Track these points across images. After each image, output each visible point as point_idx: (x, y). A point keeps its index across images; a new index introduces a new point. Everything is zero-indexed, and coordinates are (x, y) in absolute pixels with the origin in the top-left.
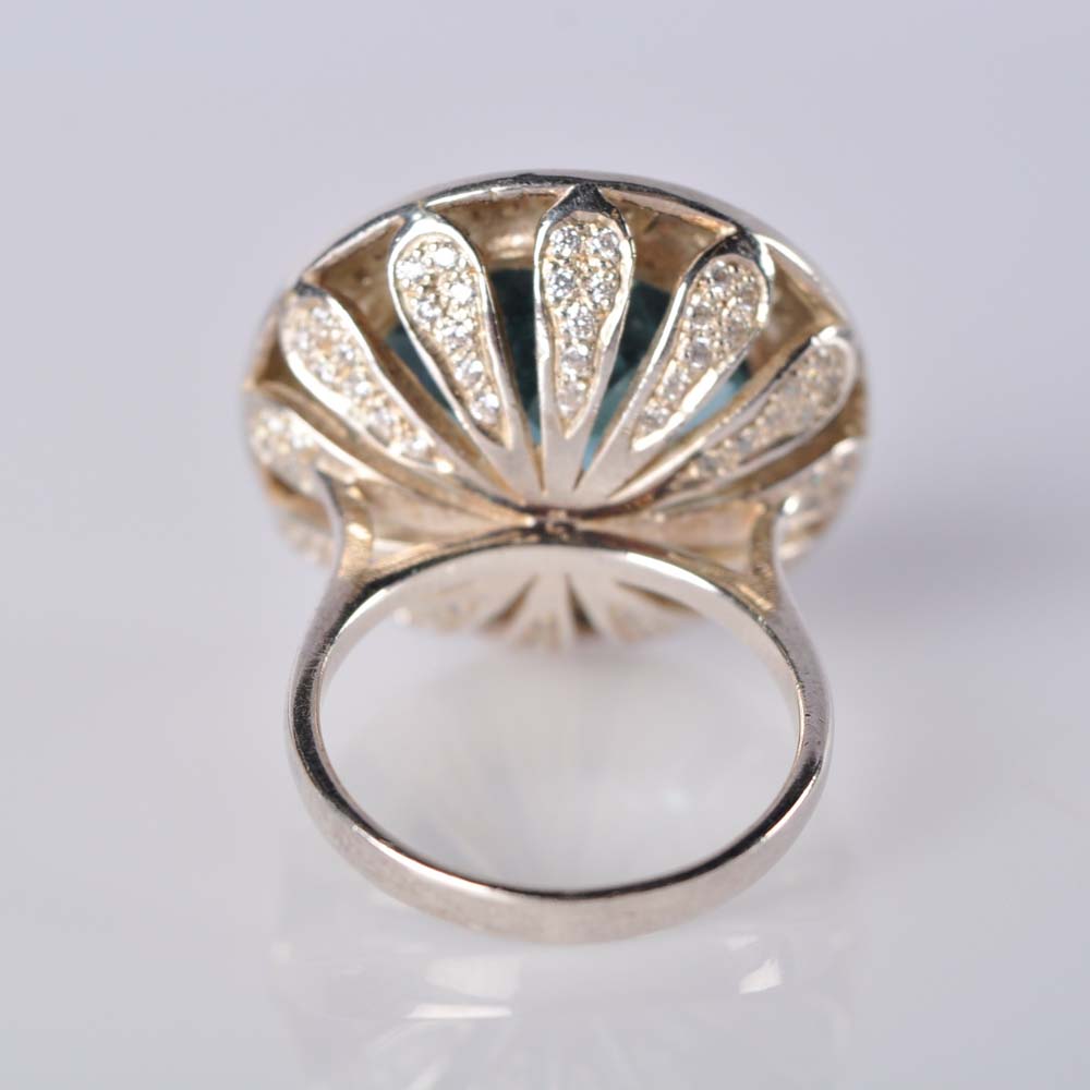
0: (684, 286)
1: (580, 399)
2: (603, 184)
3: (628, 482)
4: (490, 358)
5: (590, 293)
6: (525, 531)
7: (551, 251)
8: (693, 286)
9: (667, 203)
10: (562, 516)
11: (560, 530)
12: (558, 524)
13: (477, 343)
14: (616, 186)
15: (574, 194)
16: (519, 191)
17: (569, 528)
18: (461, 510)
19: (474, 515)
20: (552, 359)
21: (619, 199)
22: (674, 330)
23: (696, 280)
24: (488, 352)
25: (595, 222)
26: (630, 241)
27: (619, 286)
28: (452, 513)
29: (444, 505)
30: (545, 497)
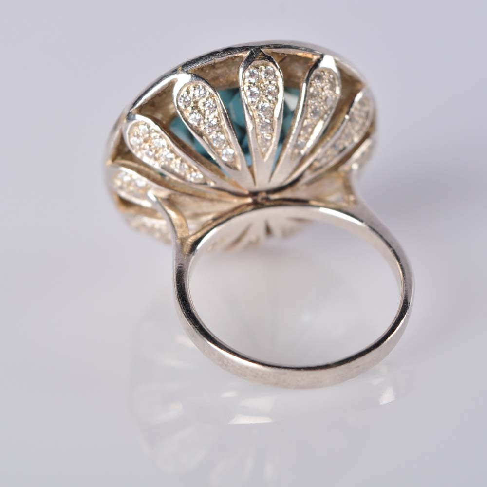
0: (305, 85)
1: (268, 144)
2: (263, 47)
3: (291, 174)
4: (227, 133)
5: (267, 96)
6: (248, 205)
7: (247, 81)
8: (309, 84)
9: (291, 50)
10: (264, 195)
11: (264, 201)
12: (263, 199)
13: (221, 127)
14: (268, 46)
15: (251, 54)
16: (227, 57)
17: (268, 199)
18: (219, 201)
19: (225, 202)
20: (255, 128)
21: (270, 52)
22: (304, 106)
23: (310, 81)
24: (226, 130)
25: (263, 65)
26: (279, 70)
27: (278, 91)
28: (216, 203)
29: (212, 200)
30: (257, 188)
